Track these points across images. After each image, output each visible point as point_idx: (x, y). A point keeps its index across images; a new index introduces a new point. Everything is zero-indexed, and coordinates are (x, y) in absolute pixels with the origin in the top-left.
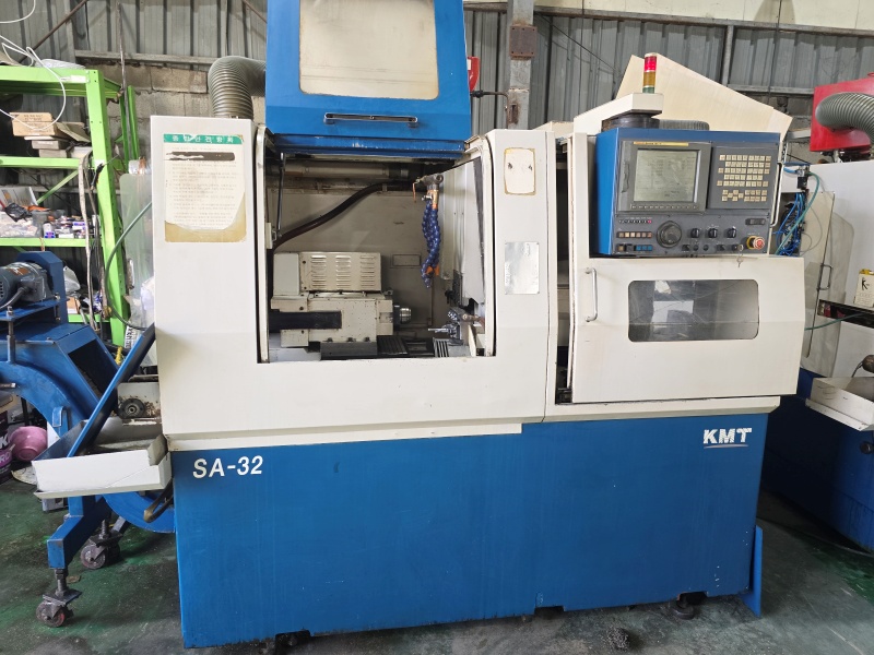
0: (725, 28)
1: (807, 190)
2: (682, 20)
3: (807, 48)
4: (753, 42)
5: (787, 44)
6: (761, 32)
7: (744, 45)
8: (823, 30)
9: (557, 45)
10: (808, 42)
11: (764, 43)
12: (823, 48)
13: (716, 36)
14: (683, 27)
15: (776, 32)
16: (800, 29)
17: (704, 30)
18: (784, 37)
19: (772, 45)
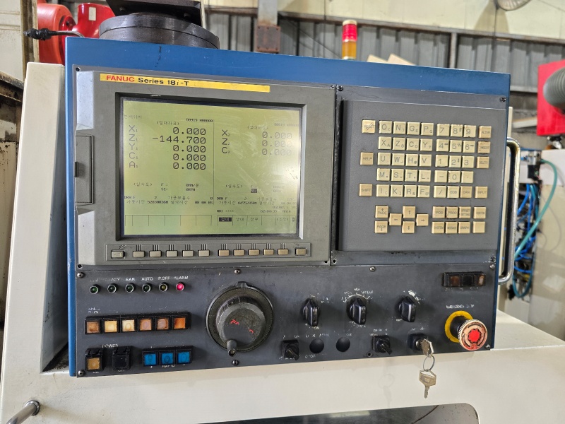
0: (449, 35)
1: (540, 182)
2: (412, 27)
3: (520, 53)
4: (475, 48)
5: (503, 50)
6: (480, 40)
7: (466, 50)
8: (533, 39)
9: (304, 45)
10: (521, 49)
11: (483, 49)
12: (534, 54)
13: (442, 42)
14: (413, 34)
15: (493, 40)
16: (514, 37)
17: (431, 36)
18: (501, 43)
19: (490, 51)
